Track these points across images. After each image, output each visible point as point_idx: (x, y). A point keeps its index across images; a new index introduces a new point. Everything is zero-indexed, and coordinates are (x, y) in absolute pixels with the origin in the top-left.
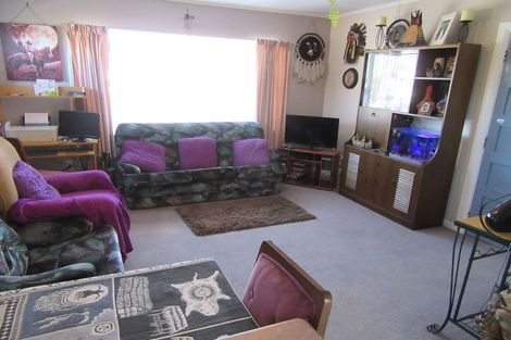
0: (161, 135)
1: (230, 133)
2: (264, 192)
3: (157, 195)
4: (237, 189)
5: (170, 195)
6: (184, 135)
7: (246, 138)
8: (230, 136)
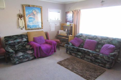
0: (83, 37)
1: (104, 41)
2: (100, 65)
3: (70, 51)
4: (90, 59)
5: (73, 53)
6: (89, 38)
7: (110, 44)
8: (104, 42)
